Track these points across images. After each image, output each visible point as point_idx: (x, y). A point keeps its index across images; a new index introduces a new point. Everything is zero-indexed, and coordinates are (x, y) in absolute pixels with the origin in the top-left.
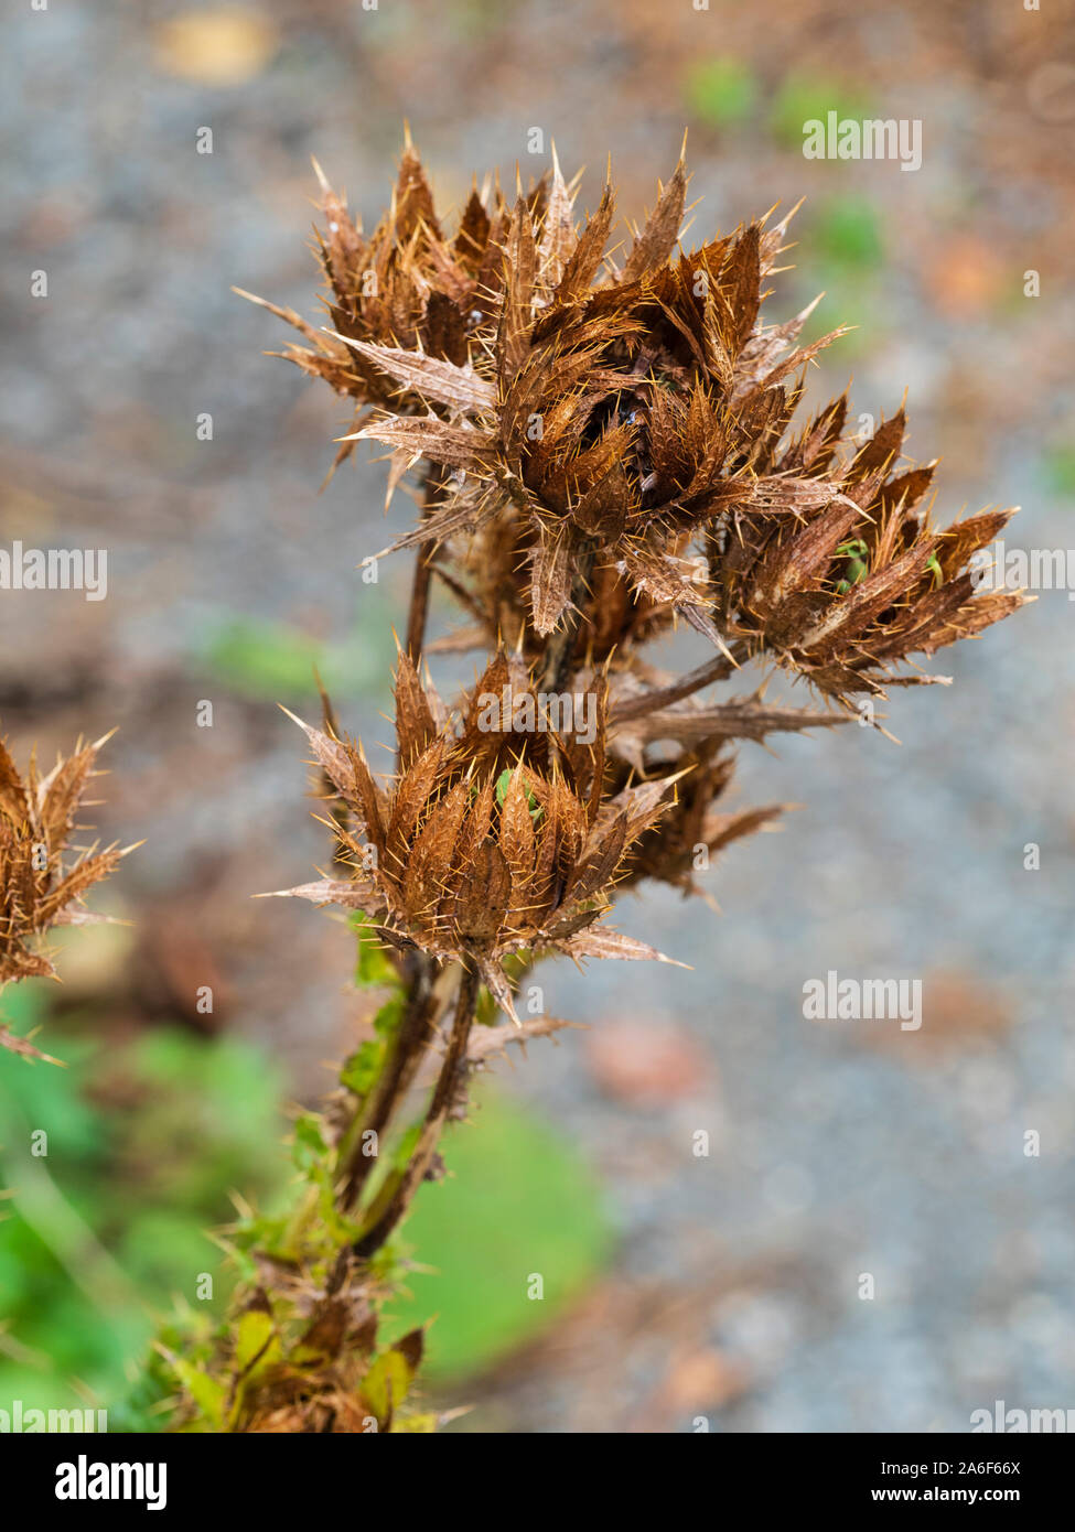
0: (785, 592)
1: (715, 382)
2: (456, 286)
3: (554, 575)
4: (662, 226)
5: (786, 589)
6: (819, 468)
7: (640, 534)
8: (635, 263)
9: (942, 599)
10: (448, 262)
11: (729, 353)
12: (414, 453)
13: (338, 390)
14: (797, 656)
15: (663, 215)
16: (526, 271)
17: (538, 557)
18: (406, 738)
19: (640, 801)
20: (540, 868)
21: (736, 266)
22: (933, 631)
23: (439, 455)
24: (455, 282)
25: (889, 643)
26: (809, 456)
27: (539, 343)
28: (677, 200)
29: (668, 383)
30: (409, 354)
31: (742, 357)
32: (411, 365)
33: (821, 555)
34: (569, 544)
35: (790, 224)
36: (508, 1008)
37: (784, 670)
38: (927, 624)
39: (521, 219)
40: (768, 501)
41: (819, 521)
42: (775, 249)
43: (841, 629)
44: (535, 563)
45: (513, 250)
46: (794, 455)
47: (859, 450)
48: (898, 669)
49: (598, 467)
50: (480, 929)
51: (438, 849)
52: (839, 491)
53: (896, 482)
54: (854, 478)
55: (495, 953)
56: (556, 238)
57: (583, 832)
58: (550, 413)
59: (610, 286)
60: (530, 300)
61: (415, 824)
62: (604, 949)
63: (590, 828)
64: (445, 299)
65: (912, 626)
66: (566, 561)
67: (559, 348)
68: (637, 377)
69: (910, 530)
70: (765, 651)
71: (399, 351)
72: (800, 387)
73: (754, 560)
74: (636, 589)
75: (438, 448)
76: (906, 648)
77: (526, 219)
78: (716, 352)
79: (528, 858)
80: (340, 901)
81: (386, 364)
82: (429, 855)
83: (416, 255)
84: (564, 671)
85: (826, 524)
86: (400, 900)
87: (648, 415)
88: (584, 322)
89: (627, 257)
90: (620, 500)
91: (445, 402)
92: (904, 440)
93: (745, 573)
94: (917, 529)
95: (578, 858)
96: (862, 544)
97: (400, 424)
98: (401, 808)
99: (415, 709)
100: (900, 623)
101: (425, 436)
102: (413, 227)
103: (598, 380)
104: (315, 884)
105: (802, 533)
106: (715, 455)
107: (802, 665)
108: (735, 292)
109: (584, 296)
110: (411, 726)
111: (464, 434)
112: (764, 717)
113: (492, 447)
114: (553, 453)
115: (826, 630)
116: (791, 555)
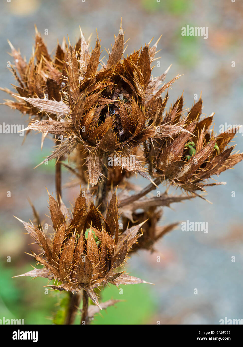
0: (170, 162)
1: (140, 98)
2: (55, 76)
3: (95, 165)
4: (117, 49)
5: (170, 161)
6: (176, 121)
7: (121, 150)
8: (110, 62)
9: (220, 158)
10: (52, 68)
11: (143, 88)
12: (45, 132)
13: (23, 112)
14: (176, 181)
15: (117, 46)
16: (76, 69)
17: (90, 160)
18: (55, 222)
19: (131, 232)
20: (102, 260)
21: (142, 59)
22: (218, 168)
23: (54, 132)
24: (55, 74)
25: (205, 174)
26: (173, 117)
27: (82, 92)
28: (121, 40)
29: (125, 100)
30: (41, 100)
31: (148, 88)
32: (43, 103)
33: (180, 148)
34: (99, 155)
35: (158, 44)
36: (97, 304)
37: (173, 186)
38: (216, 166)
39: (72, 53)
40: (161, 133)
41: (178, 138)
42: (154, 52)
43: (189, 171)
44: (89, 162)
45: (70, 63)
46: (168, 118)
47: (189, 113)
48: (209, 181)
49: (104, 130)
50: (84, 281)
51: (68, 258)
52: (183, 128)
53: (201, 122)
54: (187, 123)
55: (91, 287)
56: (84, 57)
57: (114, 247)
58: (87, 115)
59: (103, 71)
60: (78, 78)
61: (60, 250)
62: (126, 281)
63: (116, 245)
64: (52, 80)
65: (212, 168)
66: (99, 160)
67: (88, 93)
68: (114, 100)
69: (207, 137)
70: (166, 180)
71: (38, 99)
72: (167, 96)
73: (159, 152)
74: (122, 167)
75: (53, 129)
76: (210, 174)
77: (73, 52)
78: (138, 89)
79: (97, 257)
80: (40, 276)
81: (34, 104)
82: (65, 260)
83: (42, 67)
84: (104, 193)
85: (181, 139)
86: (58, 274)
87: (118, 110)
88: (96, 83)
89: (107, 61)
90: (112, 140)
91: (55, 113)
92: (202, 108)
93: (156, 157)
94: (210, 136)
95: (113, 255)
96: (193, 143)
97: (40, 123)
98: (55, 246)
99: (57, 212)
100: (208, 167)
101: (49, 126)
102: (40, 58)
103: (102, 102)
104: (32, 271)
105: (173, 142)
106: (142, 122)
107: (178, 184)
108: (143, 68)
109: (95, 75)
110: (56, 218)
111: (61, 124)
112: (169, 199)
113: (71, 127)
114: (89, 127)
115: (184, 172)
116: (170, 150)
